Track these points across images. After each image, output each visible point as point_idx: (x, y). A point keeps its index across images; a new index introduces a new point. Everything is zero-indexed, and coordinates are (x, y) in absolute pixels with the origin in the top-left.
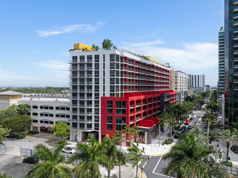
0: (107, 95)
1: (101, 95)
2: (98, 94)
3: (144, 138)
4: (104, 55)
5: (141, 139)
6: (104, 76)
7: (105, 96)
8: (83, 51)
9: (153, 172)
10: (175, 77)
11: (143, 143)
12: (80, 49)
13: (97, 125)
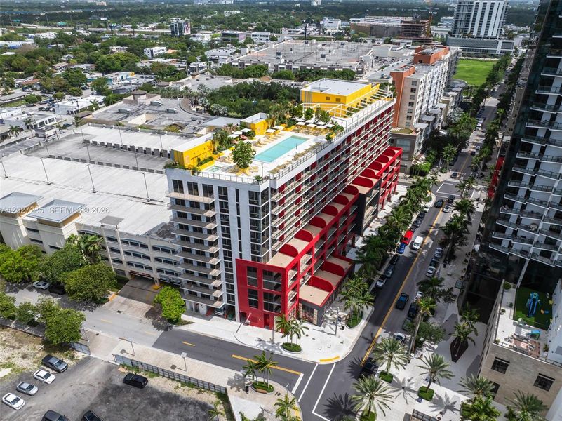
0: (247, 256)
1: (235, 256)
2: (230, 254)
3: (313, 317)
4: (237, 191)
5: (308, 316)
6: (239, 226)
7: (243, 259)
8: (193, 174)
9: (313, 412)
10: (412, 89)
11: (311, 322)
12: (186, 169)
13: (231, 298)
